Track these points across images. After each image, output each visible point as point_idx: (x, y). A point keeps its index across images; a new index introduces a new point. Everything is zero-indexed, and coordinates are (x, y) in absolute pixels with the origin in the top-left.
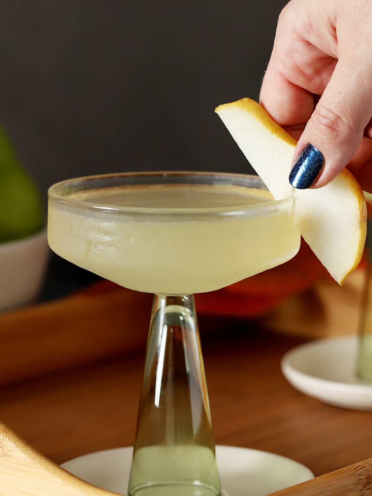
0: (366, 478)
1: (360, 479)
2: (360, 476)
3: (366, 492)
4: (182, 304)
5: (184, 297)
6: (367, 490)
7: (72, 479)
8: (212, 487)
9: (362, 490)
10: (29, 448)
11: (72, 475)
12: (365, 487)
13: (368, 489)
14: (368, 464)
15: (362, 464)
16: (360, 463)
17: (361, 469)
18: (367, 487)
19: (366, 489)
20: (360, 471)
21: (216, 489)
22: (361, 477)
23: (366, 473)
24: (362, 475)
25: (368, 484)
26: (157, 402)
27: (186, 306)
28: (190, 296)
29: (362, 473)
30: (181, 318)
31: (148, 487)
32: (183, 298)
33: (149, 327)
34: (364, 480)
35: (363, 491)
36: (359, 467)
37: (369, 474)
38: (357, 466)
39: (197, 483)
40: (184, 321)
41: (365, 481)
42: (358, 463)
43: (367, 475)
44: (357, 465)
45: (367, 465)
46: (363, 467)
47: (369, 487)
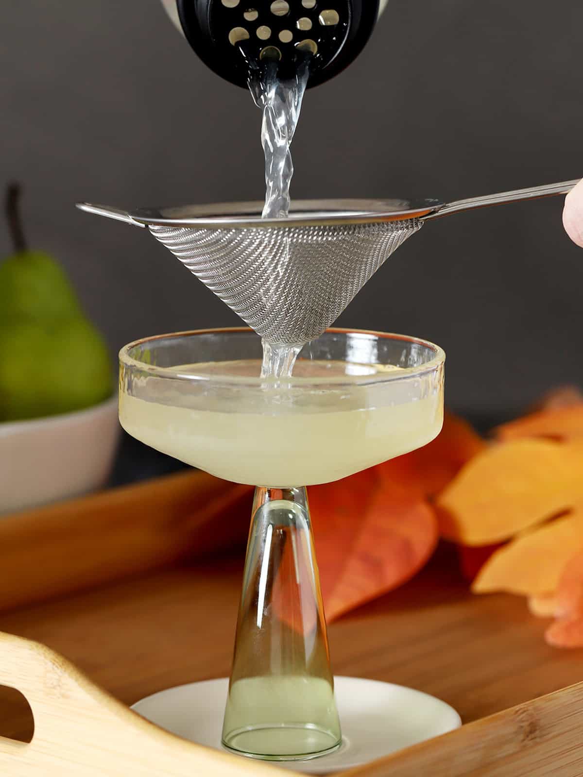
0: (529, 725)
1: (522, 727)
2: (521, 722)
3: (528, 743)
4: (292, 499)
5: (295, 489)
7: (150, 729)
8: (329, 732)
9: (524, 740)
10: (95, 687)
11: (150, 722)
12: (528, 737)
13: (532, 739)
14: (532, 707)
15: (524, 706)
16: (522, 706)
17: (523, 713)
18: (530, 737)
19: (529, 739)
21: (335, 734)
22: (522, 724)
23: (529, 718)
24: (523, 721)
25: (531, 732)
26: (259, 622)
27: (297, 502)
28: (301, 488)
29: (524, 719)
30: (291, 516)
31: (248, 731)
32: (293, 490)
33: (249, 528)
34: (526, 727)
35: (525, 742)
36: (521, 711)
37: (533, 720)
38: (517, 709)
39: (310, 726)
40: (294, 520)
41: (528, 729)
42: (519, 705)
43: (530, 721)
44: (517, 708)
45: (530, 708)
46: (525, 711)
47: (533, 736)
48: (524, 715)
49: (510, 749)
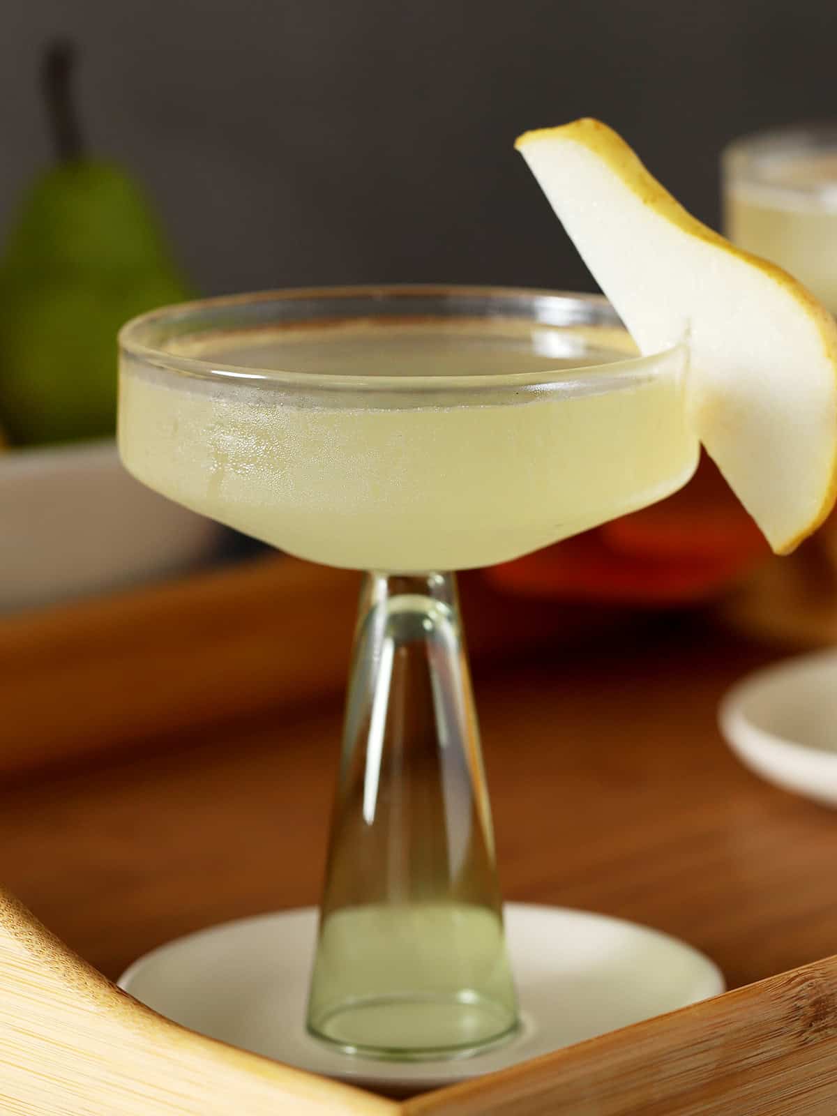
0: (813, 1005)
1: (798, 1008)
2: (796, 1000)
3: (812, 1037)
5: (434, 576)
6: (815, 1031)
8: (497, 1006)
9: (803, 1032)
12: (811, 1025)
13: (819, 1030)
14: (821, 971)
15: (806, 970)
16: (801, 970)
17: (801, 983)
18: (816, 1026)
19: (813, 1029)
20: (798, 989)
21: (508, 1010)
22: (799, 1003)
23: (814, 991)
24: (801, 998)
25: (817, 1018)
26: (369, 815)
27: (439, 598)
29: (802, 994)
30: (427, 625)
32: (430, 579)
34: (807, 1008)
35: (805, 1035)
36: (798, 979)
37: (821, 995)
38: (792, 975)
40: (434, 632)
41: (810, 1012)
42: (797, 969)
43: (814, 998)
44: (792, 973)
45: (818, 974)
46: (806, 980)
47: (821, 1024)
48: (804, 985)
49: (774, 1048)
